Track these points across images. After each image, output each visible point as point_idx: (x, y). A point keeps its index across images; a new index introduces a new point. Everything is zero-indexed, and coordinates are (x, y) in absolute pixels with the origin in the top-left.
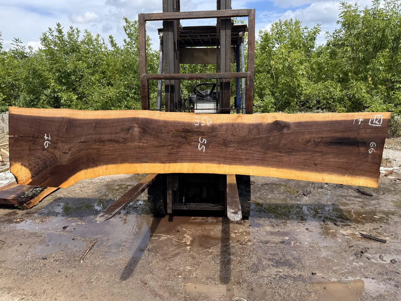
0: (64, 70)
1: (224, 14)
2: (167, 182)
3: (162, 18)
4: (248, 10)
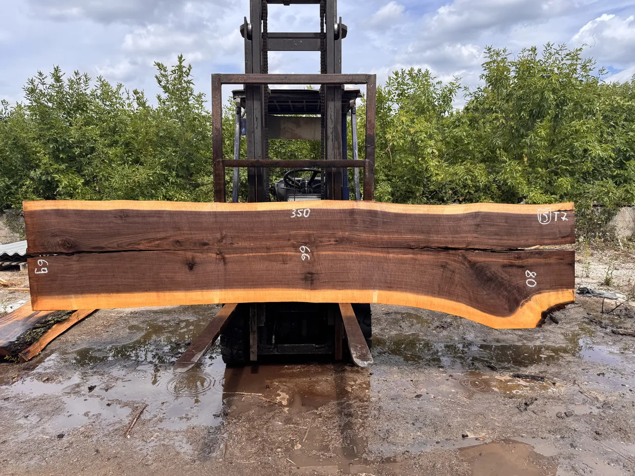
0: (64, 139)
1: (334, 80)
2: (250, 314)
3: (247, 82)
4: (366, 75)
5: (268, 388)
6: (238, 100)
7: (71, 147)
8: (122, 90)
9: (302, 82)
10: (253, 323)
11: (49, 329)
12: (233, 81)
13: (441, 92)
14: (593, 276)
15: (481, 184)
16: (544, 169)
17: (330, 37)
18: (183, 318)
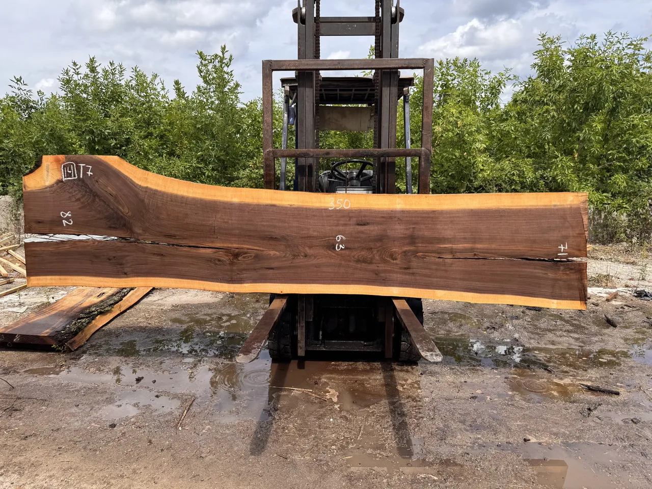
0: (100, 130)
1: (389, 65)
2: (299, 309)
3: (298, 68)
4: (423, 59)
5: (317, 384)
6: (288, 88)
7: (106, 138)
8: (157, 81)
9: (356, 67)
10: (301, 318)
11: (93, 319)
12: (284, 68)
13: (489, 83)
14: (649, 278)
15: (528, 180)
16: (596, 166)
17: (387, 21)
18: (224, 312)
